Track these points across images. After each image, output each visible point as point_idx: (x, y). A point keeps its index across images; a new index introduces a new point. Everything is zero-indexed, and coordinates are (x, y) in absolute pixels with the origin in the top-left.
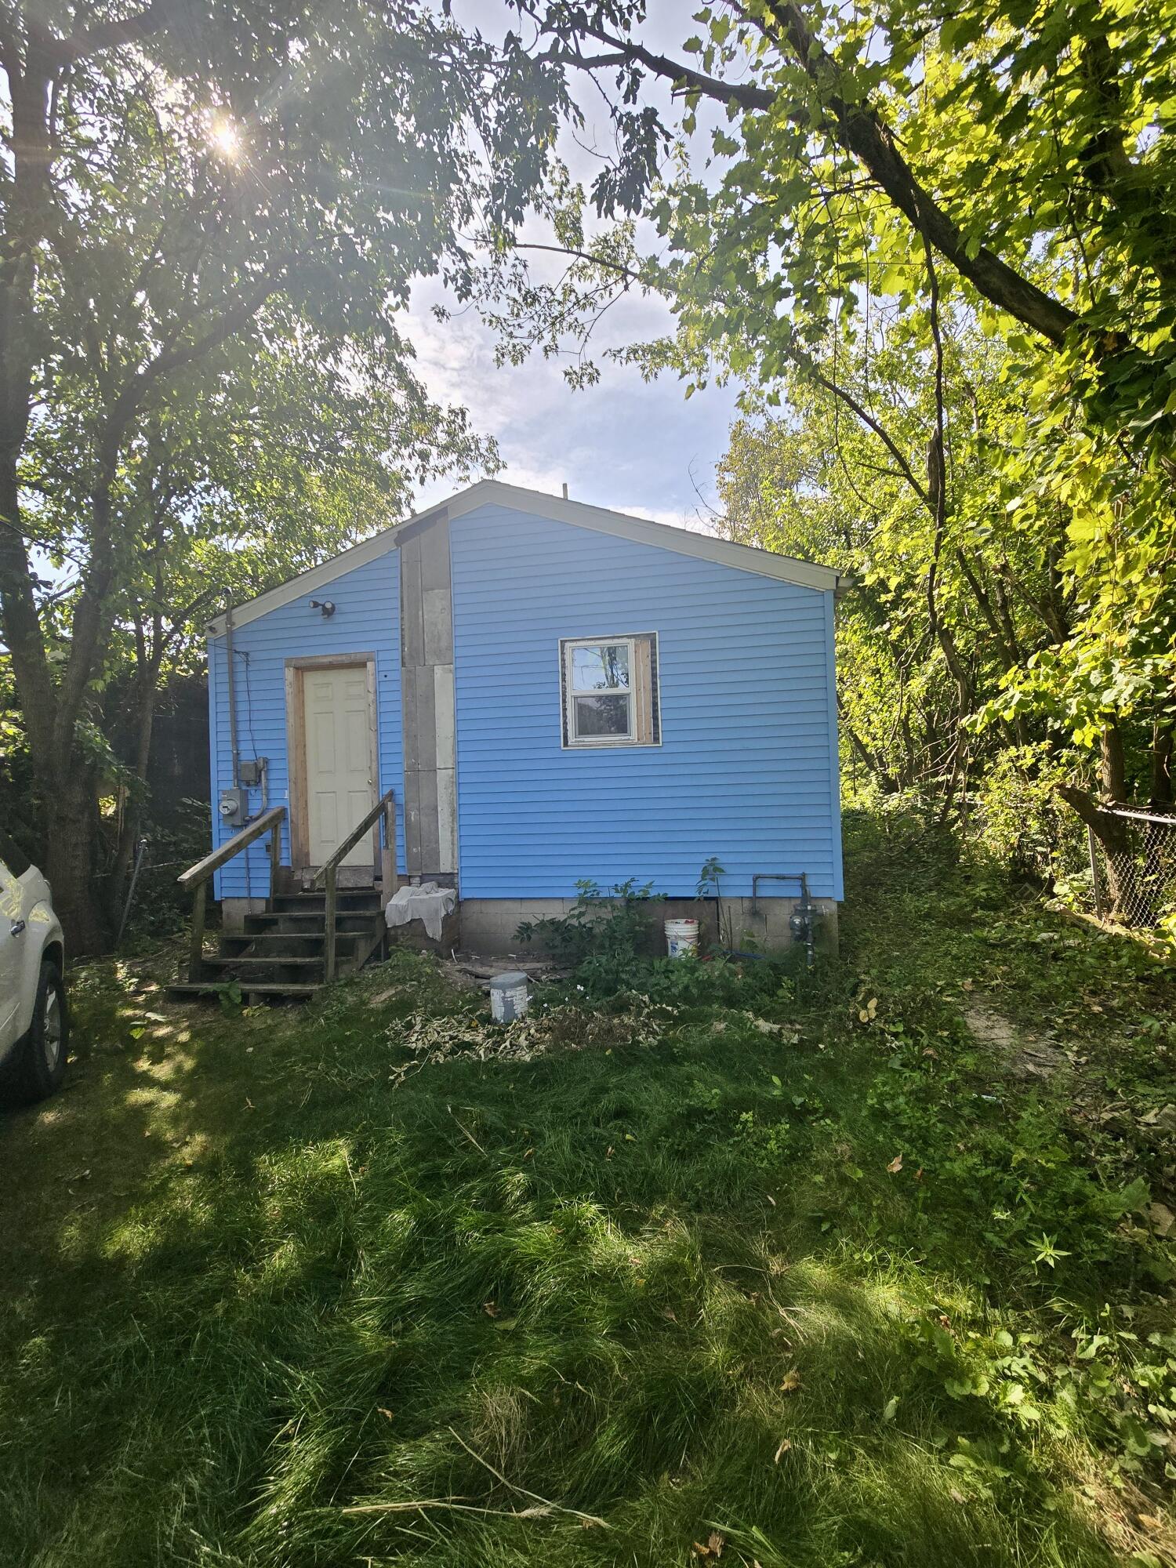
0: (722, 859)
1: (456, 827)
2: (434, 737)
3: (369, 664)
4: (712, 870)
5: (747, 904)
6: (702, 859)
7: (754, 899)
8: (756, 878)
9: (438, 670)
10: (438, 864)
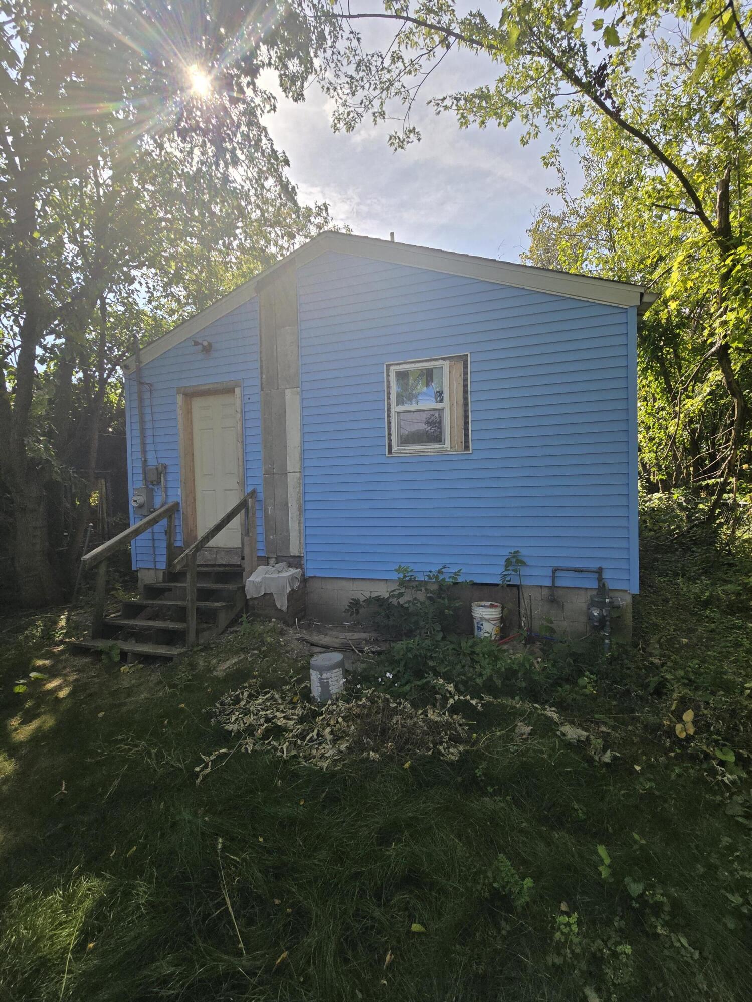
0: (524, 552)
1: (302, 519)
2: (285, 447)
3: (237, 390)
4: (515, 561)
5: (546, 592)
6: (506, 552)
7: (553, 588)
8: (556, 570)
9: (288, 392)
10: (288, 547)
